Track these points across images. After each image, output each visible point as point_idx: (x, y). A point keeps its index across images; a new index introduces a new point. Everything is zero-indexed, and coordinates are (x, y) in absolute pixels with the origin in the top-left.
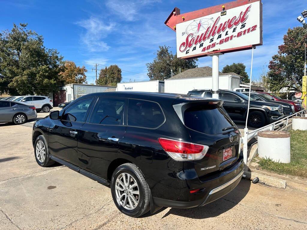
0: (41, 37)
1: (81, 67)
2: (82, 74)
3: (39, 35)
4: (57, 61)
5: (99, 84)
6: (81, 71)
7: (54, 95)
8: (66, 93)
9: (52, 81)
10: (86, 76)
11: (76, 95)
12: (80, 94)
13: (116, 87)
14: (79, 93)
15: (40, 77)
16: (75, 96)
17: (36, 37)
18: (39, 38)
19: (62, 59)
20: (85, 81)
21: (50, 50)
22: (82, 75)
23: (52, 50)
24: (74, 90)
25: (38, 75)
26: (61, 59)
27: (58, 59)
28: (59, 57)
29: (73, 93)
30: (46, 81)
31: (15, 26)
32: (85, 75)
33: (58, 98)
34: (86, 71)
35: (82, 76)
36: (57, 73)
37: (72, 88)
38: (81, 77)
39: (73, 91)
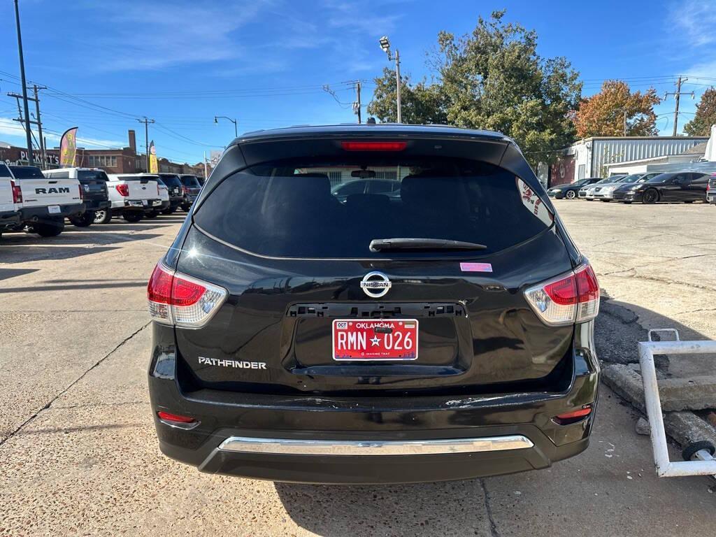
0: (531, 33)
1: (644, 93)
2: (646, 111)
3: (528, 30)
4: (563, 86)
5: (694, 132)
6: (642, 105)
7: (550, 168)
8: (574, 162)
9: (547, 135)
10: (655, 117)
11: (597, 165)
12: (610, 163)
13: (708, 139)
14: (606, 160)
15: (519, 128)
16: (595, 170)
17: (521, 38)
18: (527, 38)
19: (576, 78)
20: (653, 127)
21: (550, 60)
22: (644, 113)
23: (554, 61)
24: (592, 154)
25: (515, 124)
26: (573, 79)
27: (565, 81)
28: (569, 76)
29: (590, 161)
30: (532, 135)
31: (481, 22)
32: (653, 113)
33: (558, 173)
34: (656, 101)
35: (646, 118)
36: (559, 114)
37: (588, 148)
38: (642, 118)
39: (590, 156)
